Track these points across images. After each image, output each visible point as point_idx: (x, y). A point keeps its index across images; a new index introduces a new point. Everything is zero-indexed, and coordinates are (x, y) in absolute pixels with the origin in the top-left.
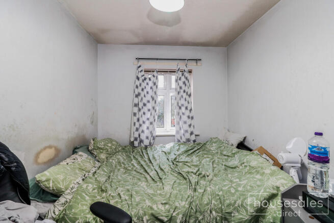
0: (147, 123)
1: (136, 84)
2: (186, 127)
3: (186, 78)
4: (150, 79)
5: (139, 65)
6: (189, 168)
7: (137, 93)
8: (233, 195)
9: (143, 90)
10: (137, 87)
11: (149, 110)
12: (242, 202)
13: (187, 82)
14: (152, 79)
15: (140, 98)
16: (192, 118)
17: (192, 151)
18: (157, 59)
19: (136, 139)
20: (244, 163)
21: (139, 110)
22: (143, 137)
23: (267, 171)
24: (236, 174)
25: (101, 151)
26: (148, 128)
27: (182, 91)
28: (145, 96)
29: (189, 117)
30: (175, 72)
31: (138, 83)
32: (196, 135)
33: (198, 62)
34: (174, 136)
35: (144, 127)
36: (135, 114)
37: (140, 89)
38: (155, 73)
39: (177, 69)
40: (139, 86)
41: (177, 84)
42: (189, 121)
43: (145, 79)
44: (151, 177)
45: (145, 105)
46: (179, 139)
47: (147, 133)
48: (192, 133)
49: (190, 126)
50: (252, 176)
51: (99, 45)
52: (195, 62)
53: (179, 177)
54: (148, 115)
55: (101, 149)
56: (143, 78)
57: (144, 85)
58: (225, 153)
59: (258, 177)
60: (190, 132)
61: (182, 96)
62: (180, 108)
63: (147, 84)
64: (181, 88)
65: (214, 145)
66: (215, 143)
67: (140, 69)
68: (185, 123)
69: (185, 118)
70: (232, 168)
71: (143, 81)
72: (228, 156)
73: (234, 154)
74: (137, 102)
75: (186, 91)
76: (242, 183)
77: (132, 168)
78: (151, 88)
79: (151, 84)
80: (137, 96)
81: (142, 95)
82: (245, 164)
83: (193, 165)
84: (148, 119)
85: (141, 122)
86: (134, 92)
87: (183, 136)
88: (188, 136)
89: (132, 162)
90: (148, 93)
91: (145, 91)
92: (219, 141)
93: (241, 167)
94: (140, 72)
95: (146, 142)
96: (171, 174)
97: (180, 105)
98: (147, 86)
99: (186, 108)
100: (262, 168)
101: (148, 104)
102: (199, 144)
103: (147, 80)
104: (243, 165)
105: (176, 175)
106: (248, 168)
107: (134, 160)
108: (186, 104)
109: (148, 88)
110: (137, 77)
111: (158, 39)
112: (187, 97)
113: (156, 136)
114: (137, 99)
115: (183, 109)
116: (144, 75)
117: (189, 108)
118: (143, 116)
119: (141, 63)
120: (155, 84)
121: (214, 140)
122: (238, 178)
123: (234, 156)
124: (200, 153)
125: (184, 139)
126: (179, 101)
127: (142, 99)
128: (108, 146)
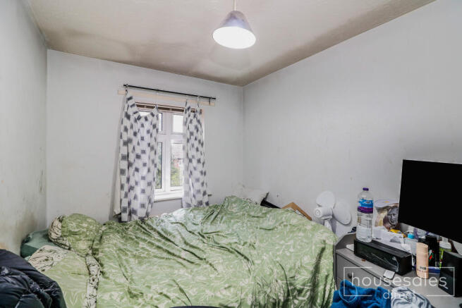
0: (142, 184)
1: (125, 124)
2: (198, 186)
3: (199, 121)
4: (146, 119)
5: (128, 96)
6: (226, 239)
7: (125, 138)
8: (290, 258)
9: (135, 134)
10: (126, 129)
11: (145, 165)
12: (301, 262)
13: (199, 126)
14: (150, 118)
15: (131, 146)
16: (205, 174)
17: (213, 217)
18: (158, 90)
19: (124, 210)
20: (282, 223)
21: (130, 165)
22: (136, 205)
23: (309, 227)
24: (278, 236)
25: (78, 237)
26: (143, 191)
27: (193, 138)
28: (138, 144)
29: (202, 172)
30: (183, 111)
31: (127, 123)
32: (209, 195)
33: (212, 101)
34: (181, 199)
35: (138, 190)
36: (122, 172)
37: (131, 133)
38: (155, 111)
39: (187, 108)
40: (129, 128)
41: (186, 128)
42: (202, 178)
43: (139, 118)
44: (184, 259)
45: (138, 157)
46: (190, 202)
47: (142, 198)
48: (205, 193)
49: (203, 184)
50: (295, 235)
51: (49, 51)
52: (207, 100)
53: (222, 251)
54: (144, 171)
55: (75, 234)
56: (136, 116)
57: (137, 126)
58: (252, 214)
59: (301, 234)
60: (202, 193)
61: (193, 146)
62: (190, 161)
63: (142, 126)
64: (192, 134)
65: (234, 205)
66: (235, 202)
67: (131, 103)
68: (198, 180)
69: (197, 174)
70: (270, 230)
71: (136, 121)
72: (258, 217)
73: (266, 213)
74: (126, 154)
75: (198, 139)
76: (289, 244)
77: (147, 254)
78: (148, 132)
79: (147, 126)
80: (126, 143)
81: (135, 142)
82: (285, 223)
83: (228, 234)
84: (143, 178)
85: (132, 183)
86: (121, 137)
87: (193, 199)
88: (200, 197)
89: (140, 246)
90: (142, 139)
91: (139, 136)
92: (239, 200)
93: (280, 228)
94: (132, 106)
95: (141, 213)
96: (211, 250)
97: (190, 156)
98: (141, 129)
99: (199, 161)
100: (303, 225)
101: (143, 156)
102: (216, 207)
103: (143, 120)
104: (282, 225)
105: (219, 250)
106: (289, 227)
107: (141, 243)
108: (198, 156)
109: (143, 132)
110: (126, 113)
111: (163, 63)
112: (200, 147)
113: (155, 202)
114: (125, 148)
115: (195, 161)
116: (136, 112)
117: (202, 161)
118: (136, 173)
119: (131, 92)
120: (154, 126)
121: (233, 200)
122: (282, 239)
123: (266, 216)
124: (224, 218)
125: (194, 203)
126: (189, 152)
127: (134, 148)
128: (83, 228)
